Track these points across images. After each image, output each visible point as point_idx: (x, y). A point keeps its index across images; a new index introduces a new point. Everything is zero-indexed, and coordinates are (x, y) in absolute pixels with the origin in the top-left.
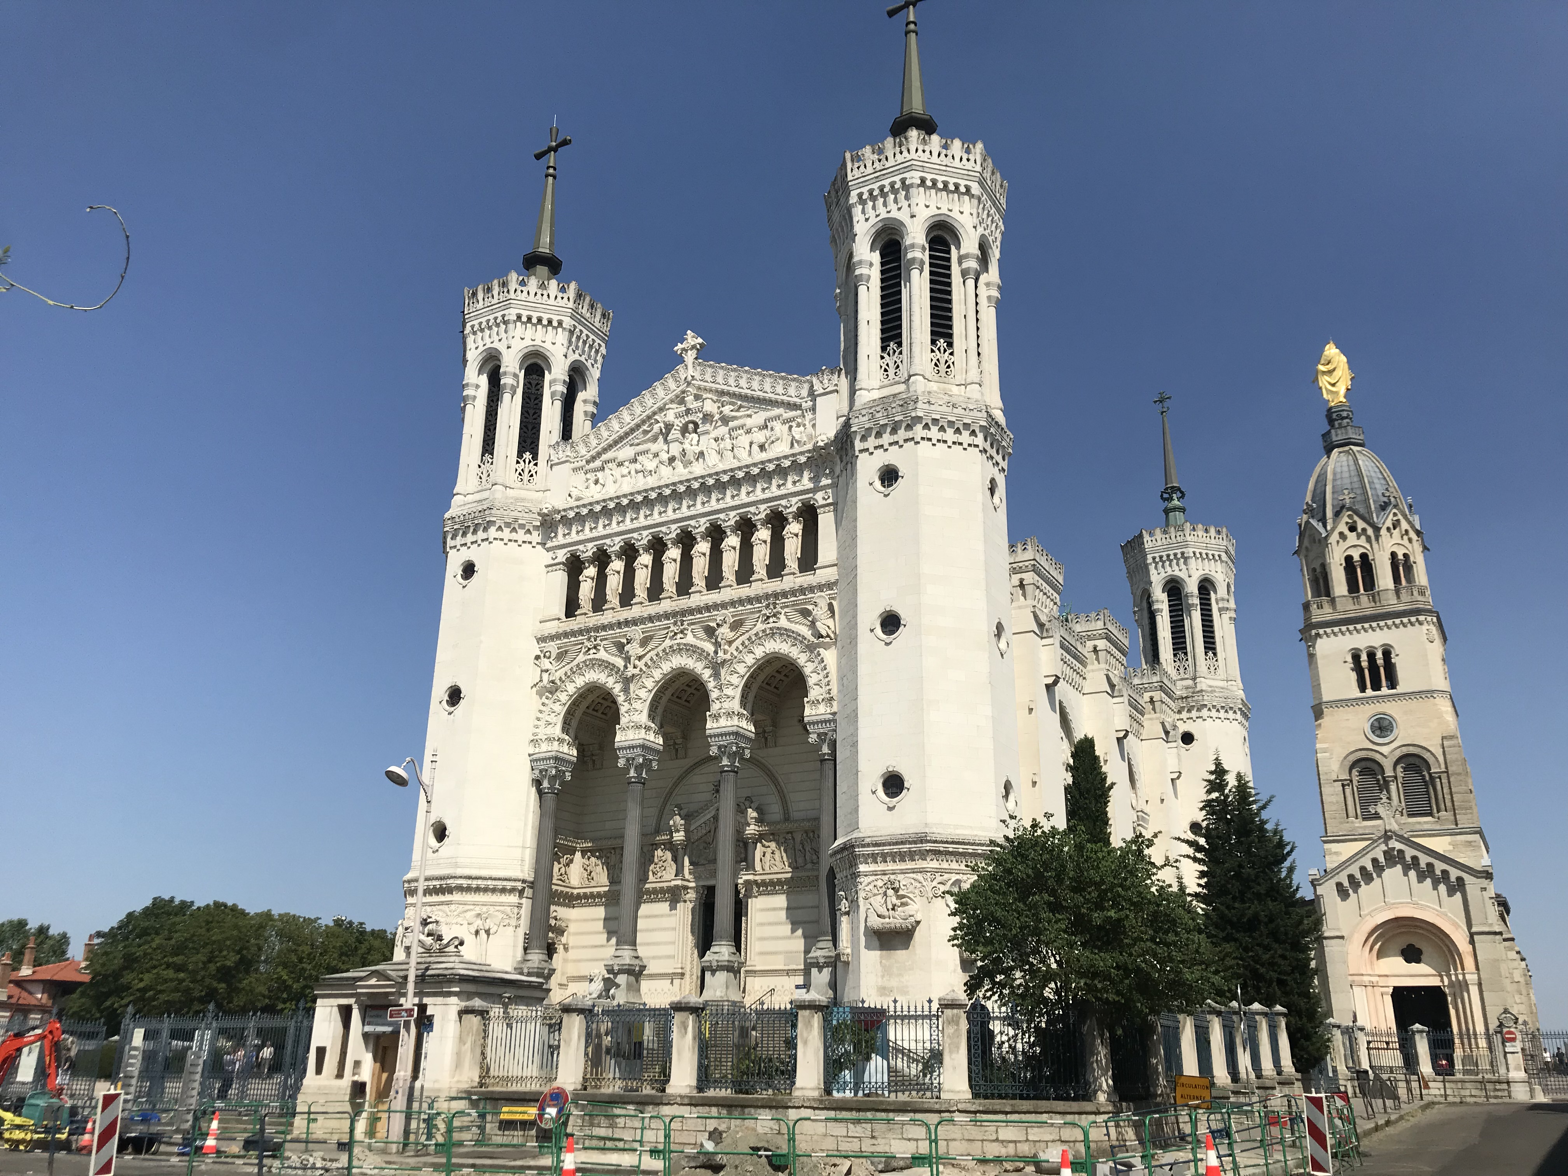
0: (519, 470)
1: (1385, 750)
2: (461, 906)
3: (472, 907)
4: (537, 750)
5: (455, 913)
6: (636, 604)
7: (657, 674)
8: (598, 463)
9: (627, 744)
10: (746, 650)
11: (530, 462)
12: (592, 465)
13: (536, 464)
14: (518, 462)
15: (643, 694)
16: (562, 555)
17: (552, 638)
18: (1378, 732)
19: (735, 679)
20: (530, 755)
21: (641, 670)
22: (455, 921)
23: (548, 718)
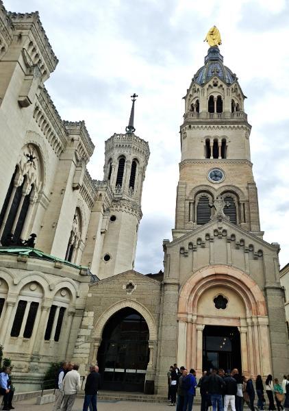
1: (216, 187)
18: (214, 178)
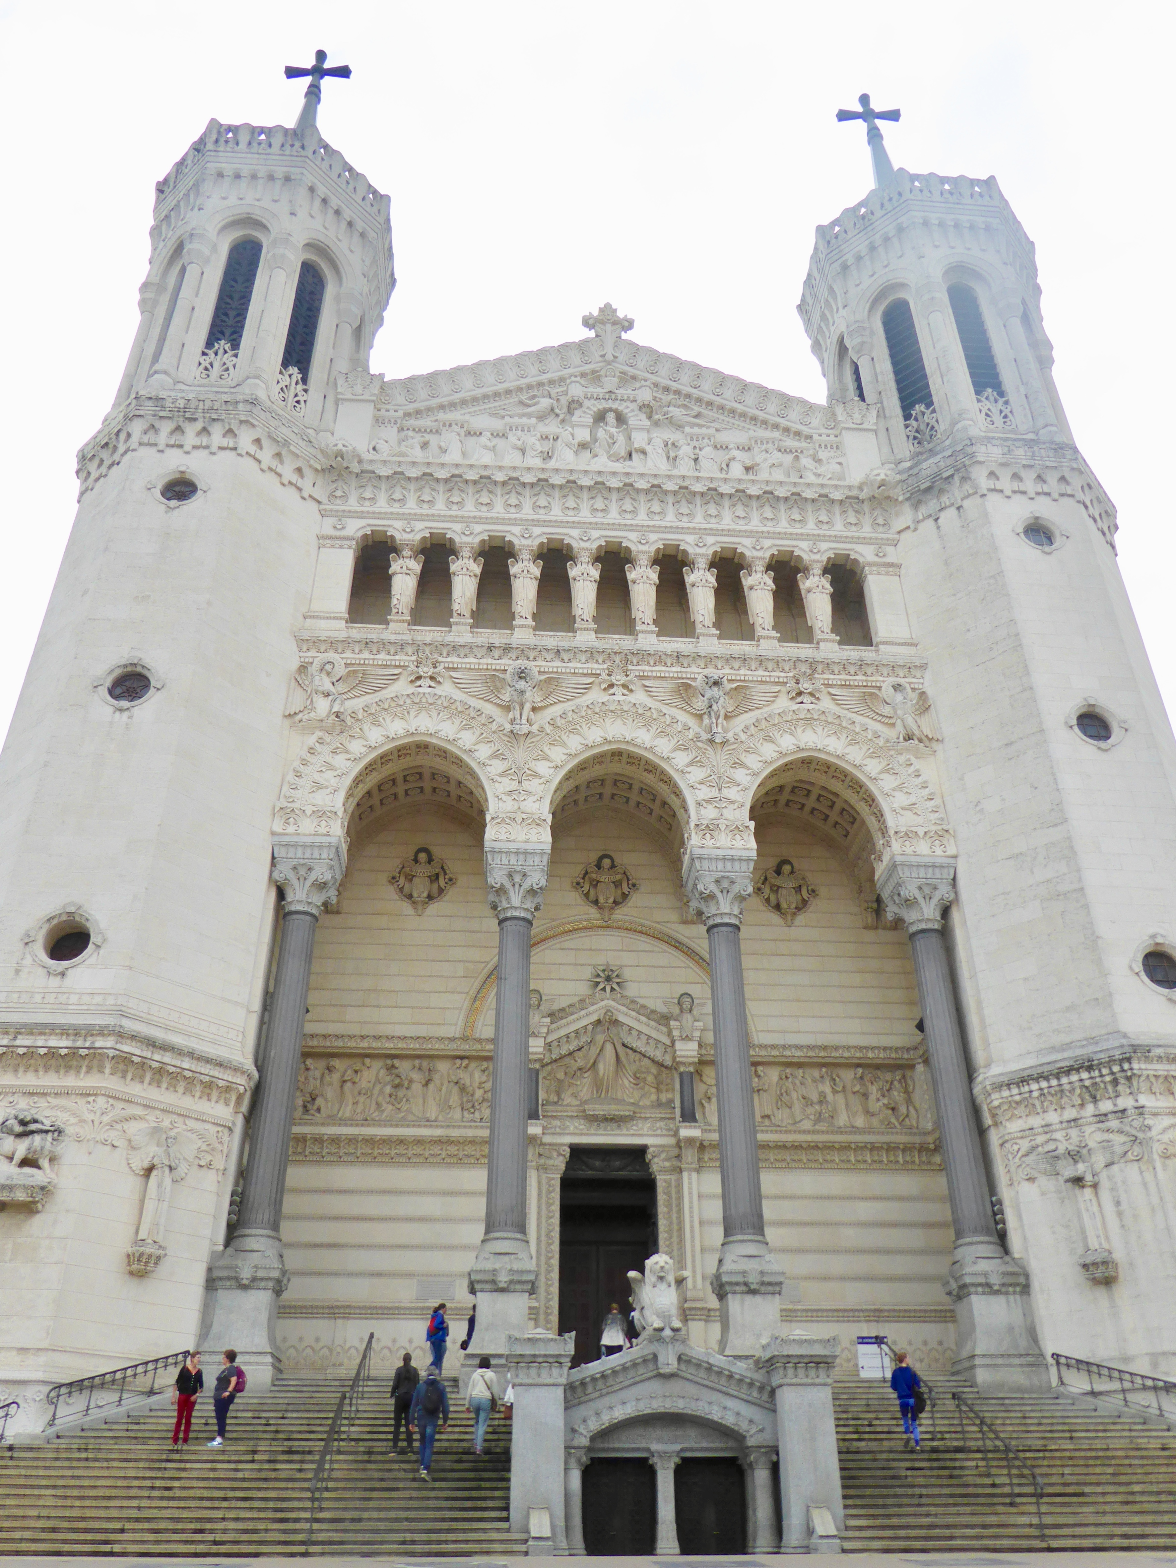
0: (282, 384)
2: (120, 1105)
3: (139, 1111)
4: (291, 829)
5: (106, 1119)
6: (522, 626)
7: (574, 743)
8: (426, 422)
9: (513, 846)
10: (762, 734)
11: (297, 383)
12: (412, 422)
13: (306, 391)
14: (281, 373)
15: (542, 767)
16: (356, 528)
17: (332, 644)
19: (740, 775)
20: (273, 834)
21: (541, 730)
22: (101, 1137)
23: (317, 777)
